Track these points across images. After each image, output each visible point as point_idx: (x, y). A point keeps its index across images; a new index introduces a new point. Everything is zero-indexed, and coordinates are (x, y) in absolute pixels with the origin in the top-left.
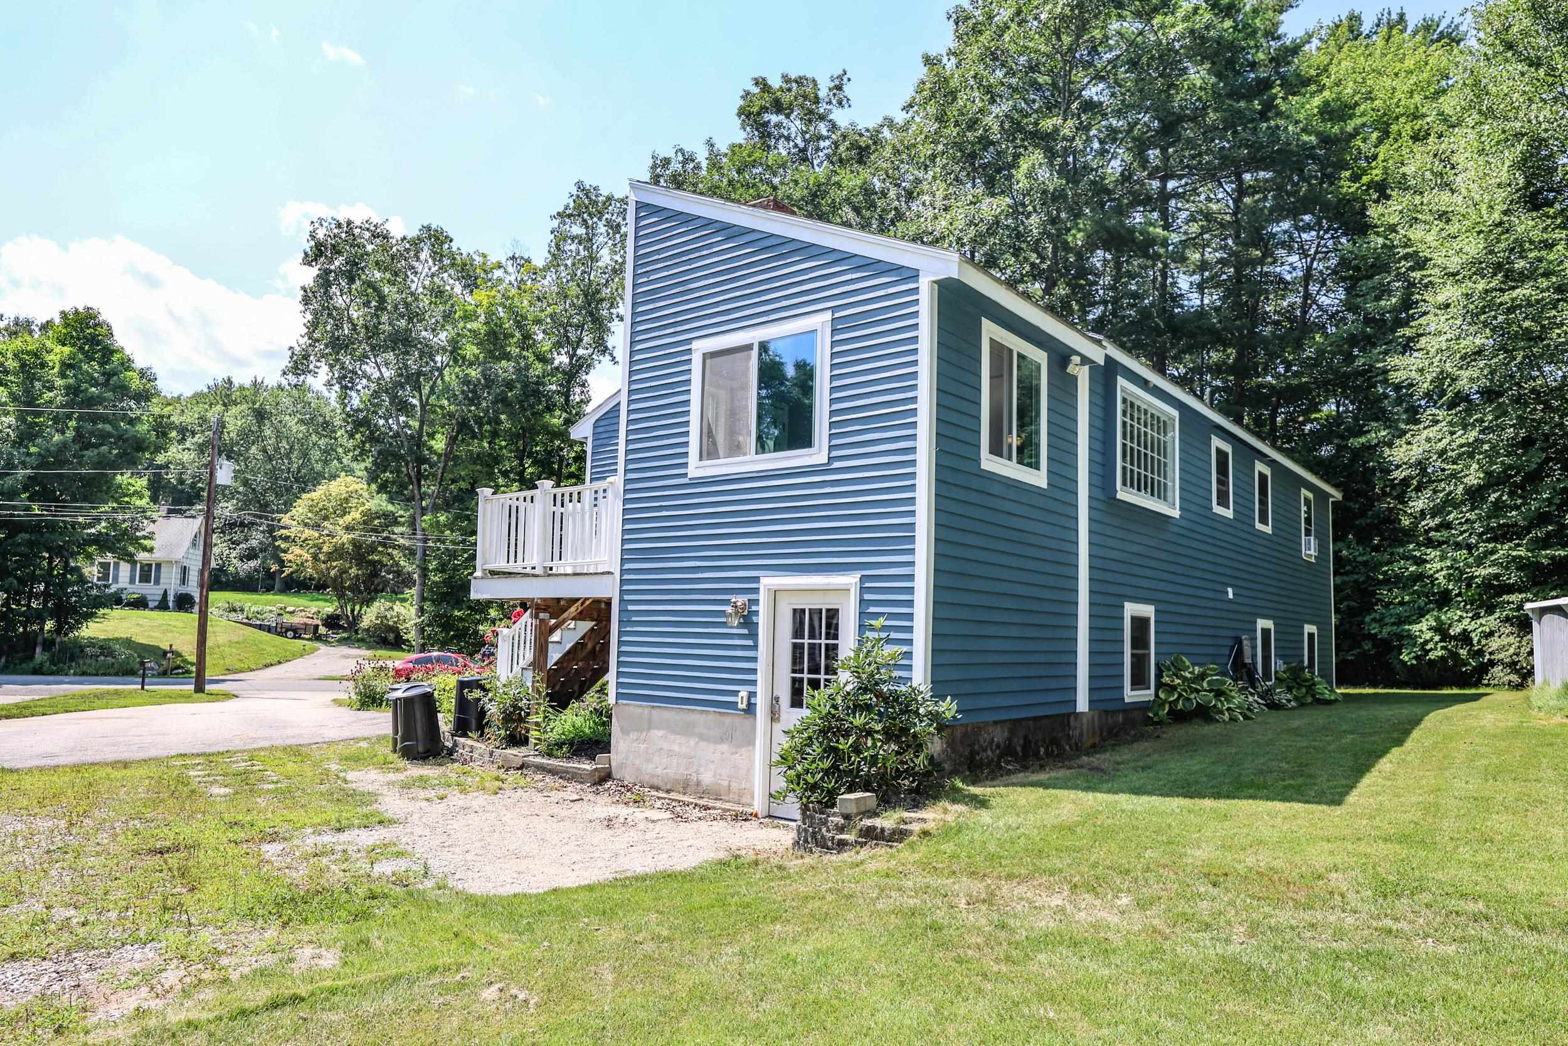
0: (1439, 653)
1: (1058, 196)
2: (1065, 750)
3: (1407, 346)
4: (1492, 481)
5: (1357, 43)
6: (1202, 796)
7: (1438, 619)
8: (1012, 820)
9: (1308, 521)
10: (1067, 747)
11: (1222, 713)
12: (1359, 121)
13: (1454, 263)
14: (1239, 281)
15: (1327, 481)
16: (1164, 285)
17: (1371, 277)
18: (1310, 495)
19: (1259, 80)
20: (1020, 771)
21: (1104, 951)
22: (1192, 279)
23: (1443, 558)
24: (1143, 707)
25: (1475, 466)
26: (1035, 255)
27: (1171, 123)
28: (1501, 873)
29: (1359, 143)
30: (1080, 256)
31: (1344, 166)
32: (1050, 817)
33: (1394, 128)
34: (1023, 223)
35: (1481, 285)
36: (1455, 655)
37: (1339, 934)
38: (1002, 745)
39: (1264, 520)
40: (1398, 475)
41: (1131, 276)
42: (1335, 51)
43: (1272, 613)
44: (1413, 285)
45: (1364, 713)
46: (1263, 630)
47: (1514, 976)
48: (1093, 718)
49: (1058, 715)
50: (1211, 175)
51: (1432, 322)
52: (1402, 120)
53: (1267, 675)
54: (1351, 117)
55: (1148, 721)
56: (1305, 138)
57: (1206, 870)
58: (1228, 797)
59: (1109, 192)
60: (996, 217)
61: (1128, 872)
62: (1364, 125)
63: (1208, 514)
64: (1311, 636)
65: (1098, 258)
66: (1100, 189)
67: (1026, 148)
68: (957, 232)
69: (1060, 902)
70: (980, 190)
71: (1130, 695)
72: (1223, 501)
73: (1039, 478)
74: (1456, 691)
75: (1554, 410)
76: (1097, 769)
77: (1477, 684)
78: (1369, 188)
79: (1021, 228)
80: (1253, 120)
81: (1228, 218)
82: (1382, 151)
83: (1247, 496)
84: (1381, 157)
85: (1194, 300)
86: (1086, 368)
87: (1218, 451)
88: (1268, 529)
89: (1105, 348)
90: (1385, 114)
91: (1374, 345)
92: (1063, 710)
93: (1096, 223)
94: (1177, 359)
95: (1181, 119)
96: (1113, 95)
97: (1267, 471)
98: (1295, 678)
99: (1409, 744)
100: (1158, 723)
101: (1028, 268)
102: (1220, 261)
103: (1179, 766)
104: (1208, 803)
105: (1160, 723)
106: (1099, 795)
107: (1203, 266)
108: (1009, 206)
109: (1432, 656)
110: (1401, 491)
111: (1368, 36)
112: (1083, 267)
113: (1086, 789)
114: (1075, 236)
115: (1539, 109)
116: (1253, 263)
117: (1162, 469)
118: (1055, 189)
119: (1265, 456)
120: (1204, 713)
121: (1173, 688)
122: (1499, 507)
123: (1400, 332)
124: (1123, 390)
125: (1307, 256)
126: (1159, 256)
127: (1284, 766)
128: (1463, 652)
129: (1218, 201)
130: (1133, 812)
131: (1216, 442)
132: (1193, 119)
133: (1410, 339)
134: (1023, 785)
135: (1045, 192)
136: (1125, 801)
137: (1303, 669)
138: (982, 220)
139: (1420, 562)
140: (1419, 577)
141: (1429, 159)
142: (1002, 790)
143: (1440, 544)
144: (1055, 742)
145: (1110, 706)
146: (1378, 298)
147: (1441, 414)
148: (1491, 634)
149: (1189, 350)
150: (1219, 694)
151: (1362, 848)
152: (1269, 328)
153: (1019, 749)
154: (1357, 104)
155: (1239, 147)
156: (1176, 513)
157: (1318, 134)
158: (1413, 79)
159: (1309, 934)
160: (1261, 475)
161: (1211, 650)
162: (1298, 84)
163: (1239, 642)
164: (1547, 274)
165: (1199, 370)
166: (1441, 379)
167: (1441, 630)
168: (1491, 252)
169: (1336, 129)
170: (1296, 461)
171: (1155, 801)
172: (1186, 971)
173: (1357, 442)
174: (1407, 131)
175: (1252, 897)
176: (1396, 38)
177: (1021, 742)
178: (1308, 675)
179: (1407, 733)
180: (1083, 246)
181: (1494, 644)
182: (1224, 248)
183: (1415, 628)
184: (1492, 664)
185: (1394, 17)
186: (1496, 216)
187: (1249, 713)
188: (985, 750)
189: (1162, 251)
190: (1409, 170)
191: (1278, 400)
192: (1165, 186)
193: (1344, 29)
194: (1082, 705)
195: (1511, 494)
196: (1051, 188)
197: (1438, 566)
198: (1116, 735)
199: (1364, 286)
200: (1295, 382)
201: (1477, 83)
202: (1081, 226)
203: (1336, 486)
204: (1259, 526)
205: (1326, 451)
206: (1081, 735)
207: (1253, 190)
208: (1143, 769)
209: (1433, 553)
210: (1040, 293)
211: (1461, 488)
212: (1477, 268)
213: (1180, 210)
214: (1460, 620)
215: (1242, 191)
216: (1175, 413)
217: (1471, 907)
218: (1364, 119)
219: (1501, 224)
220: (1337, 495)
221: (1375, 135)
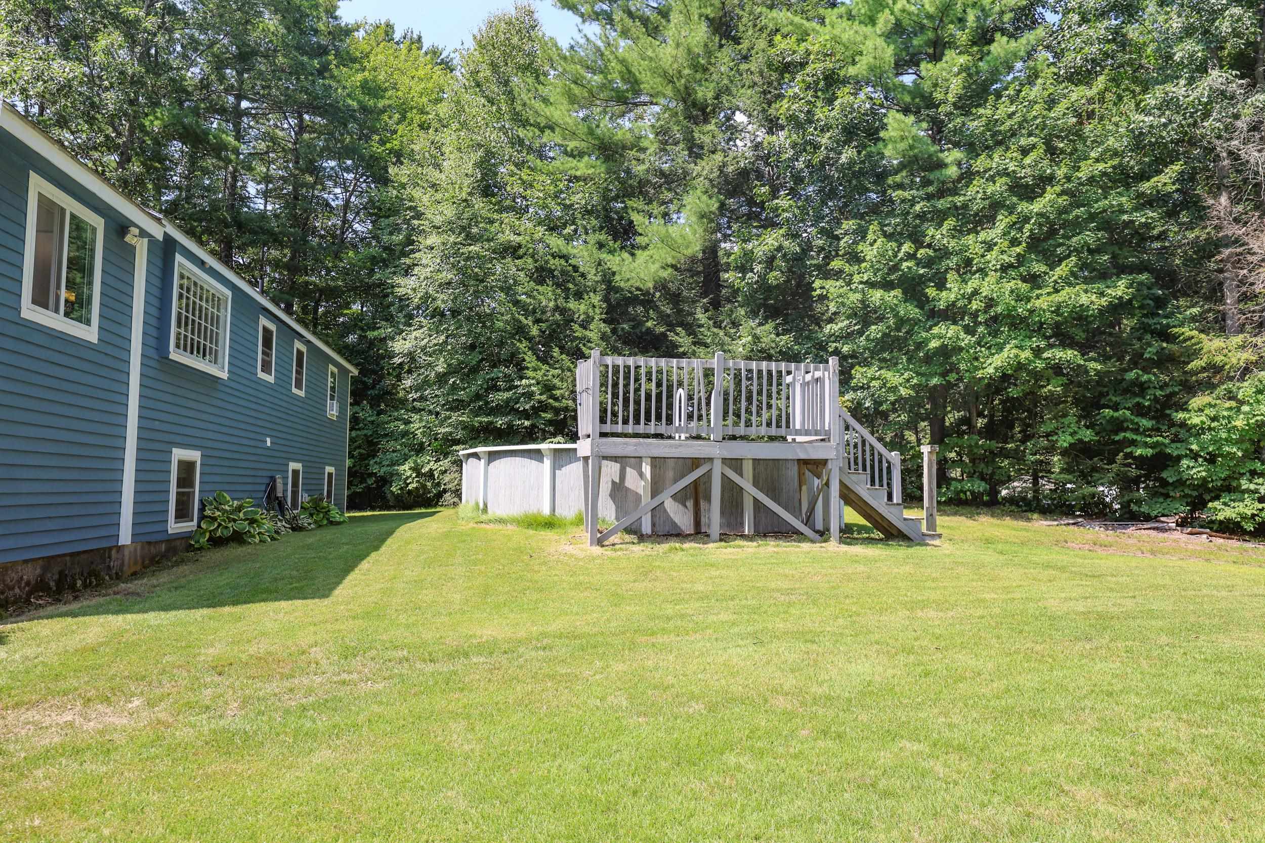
0: (415, 485)
1: (136, 82)
2: (104, 579)
3: (407, 272)
4: (452, 371)
5: (389, 45)
6: (222, 604)
7: (415, 462)
8: (30, 652)
9: (333, 389)
10: (107, 578)
11: (254, 536)
12: (387, 102)
13: (438, 220)
14: (296, 198)
15: (349, 361)
16: (233, 186)
17: (388, 217)
18: (336, 370)
19: (320, 46)
20: (51, 604)
21: (106, 750)
22: (259, 187)
23: (421, 420)
24: (186, 537)
25: (442, 359)
26: (111, 129)
27: (247, 53)
28: (421, 629)
29: (386, 118)
30: (157, 142)
31: (376, 132)
32: (73, 642)
33: (409, 115)
34: (99, 95)
35: (452, 239)
36: (424, 486)
37: (310, 691)
38: (33, 582)
39: (299, 386)
40: (397, 360)
41: (205, 171)
42: (374, 44)
43: (300, 457)
44: (413, 229)
45: (359, 529)
46: (294, 471)
47: (415, 695)
48: (135, 550)
49: (98, 550)
50: (278, 107)
51: (424, 258)
52: (415, 111)
53: (294, 505)
54: (382, 97)
55: (190, 549)
56: (350, 102)
57: (214, 664)
58: (245, 602)
59: (188, 94)
60: (69, 80)
61: (143, 678)
62: (389, 106)
63: (253, 378)
64: (330, 475)
65: (176, 148)
66: (179, 90)
67: (105, 26)
68: (22, 82)
69: (70, 718)
70: (53, 49)
71: (174, 527)
72: (266, 368)
73: (90, 333)
74: (423, 510)
75: (488, 328)
76: (133, 594)
77: (436, 505)
78: (390, 153)
79: (96, 99)
80: (312, 74)
81: (290, 145)
82: (400, 128)
83: (286, 366)
84: (399, 133)
85: (259, 204)
86: (146, 240)
87: (265, 328)
88: (302, 393)
89: (164, 226)
90: (404, 103)
91: (387, 266)
92: (105, 544)
93: (174, 116)
94: (242, 249)
95: (255, 53)
96: (195, 9)
97: (304, 349)
98: (316, 508)
99: (383, 549)
100: (199, 549)
101: (102, 139)
102: (282, 178)
103: (208, 582)
104: (227, 609)
105: (201, 549)
106: (129, 616)
107: (267, 179)
108: (84, 74)
109: (410, 487)
110: (399, 372)
111: (397, 43)
112: (159, 153)
113: (117, 612)
114: (152, 122)
115: (491, 133)
116: (305, 185)
117: (215, 338)
118: (134, 75)
119: (303, 337)
120: (238, 538)
121: (214, 519)
122: (454, 387)
123: (403, 260)
124: (180, 265)
125: (347, 191)
126: (230, 161)
127: (295, 573)
128: (429, 484)
129: (283, 129)
130: (158, 626)
131: (264, 321)
132: (266, 57)
133: (409, 267)
134: (48, 617)
135: (122, 73)
136: (153, 618)
137: (322, 500)
138: (52, 79)
139: (407, 422)
140: (405, 434)
141: (428, 144)
142: (25, 625)
143: (420, 410)
144: (94, 574)
145: (153, 538)
146: (391, 234)
147: (425, 322)
148: (445, 471)
149: (253, 243)
150: (252, 521)
151: (337, 627)
152: (317, 240)
153: (52, 584)
154: (386, 90)
155: (301, 92)
156: (224, 375)
157: (359, 102)
158: (423, 85)
159: (287, 697)
160: (299, 351)
161: (249, 488)
162: (348, 60)
163: (273, 479)
164: (488, 240)
165: (260, 263)
166: (426, 297)
167: (416, 469)
168: (459, 218)
169: (371, 103)
170: (327, 343)
171: (181, 614)
172: (179, 750)
173: (371, 334)
174: (417, 119)
175: (248, 678)
176: (414, 52)
177: (56, 577)
178: (325, 504)
179: (383, 541)
180: (159, 133)
181: (447, 478)
182: (286, 168)
183: (402, 468)
184: (445, 491)
185: (415, 36)
186: (464, 195)
187: (275, 536)
188: (13, 588)
189: (233, 157)
190: (416, 148)
191: (320, 296)
192: (239, 104)
193: (381, 32)
194: (125, 537)
195: (462, 380)
196: (130, 72)
197: (417, 425)
198: (158, 562)
199: (384, 222)
200: (332, 283)
201: (458, 102)
202: (159, 115)
203: (356, 365)
204: (295, 390)
205: (352, 338)
206: (123, 564)
207: (312, 129)
208: (176, 588)
209: (416, 417)
210: (114, 165)
211: (433, 375)
212: (450, 227)
213: (251, 127)
214: (429, 463)
215: (302, 128)
216: (229, 293)
217: (400, 654)
218: (390, 102)
219: (466, 200)
220: (355, 372)
221: (397, 116)
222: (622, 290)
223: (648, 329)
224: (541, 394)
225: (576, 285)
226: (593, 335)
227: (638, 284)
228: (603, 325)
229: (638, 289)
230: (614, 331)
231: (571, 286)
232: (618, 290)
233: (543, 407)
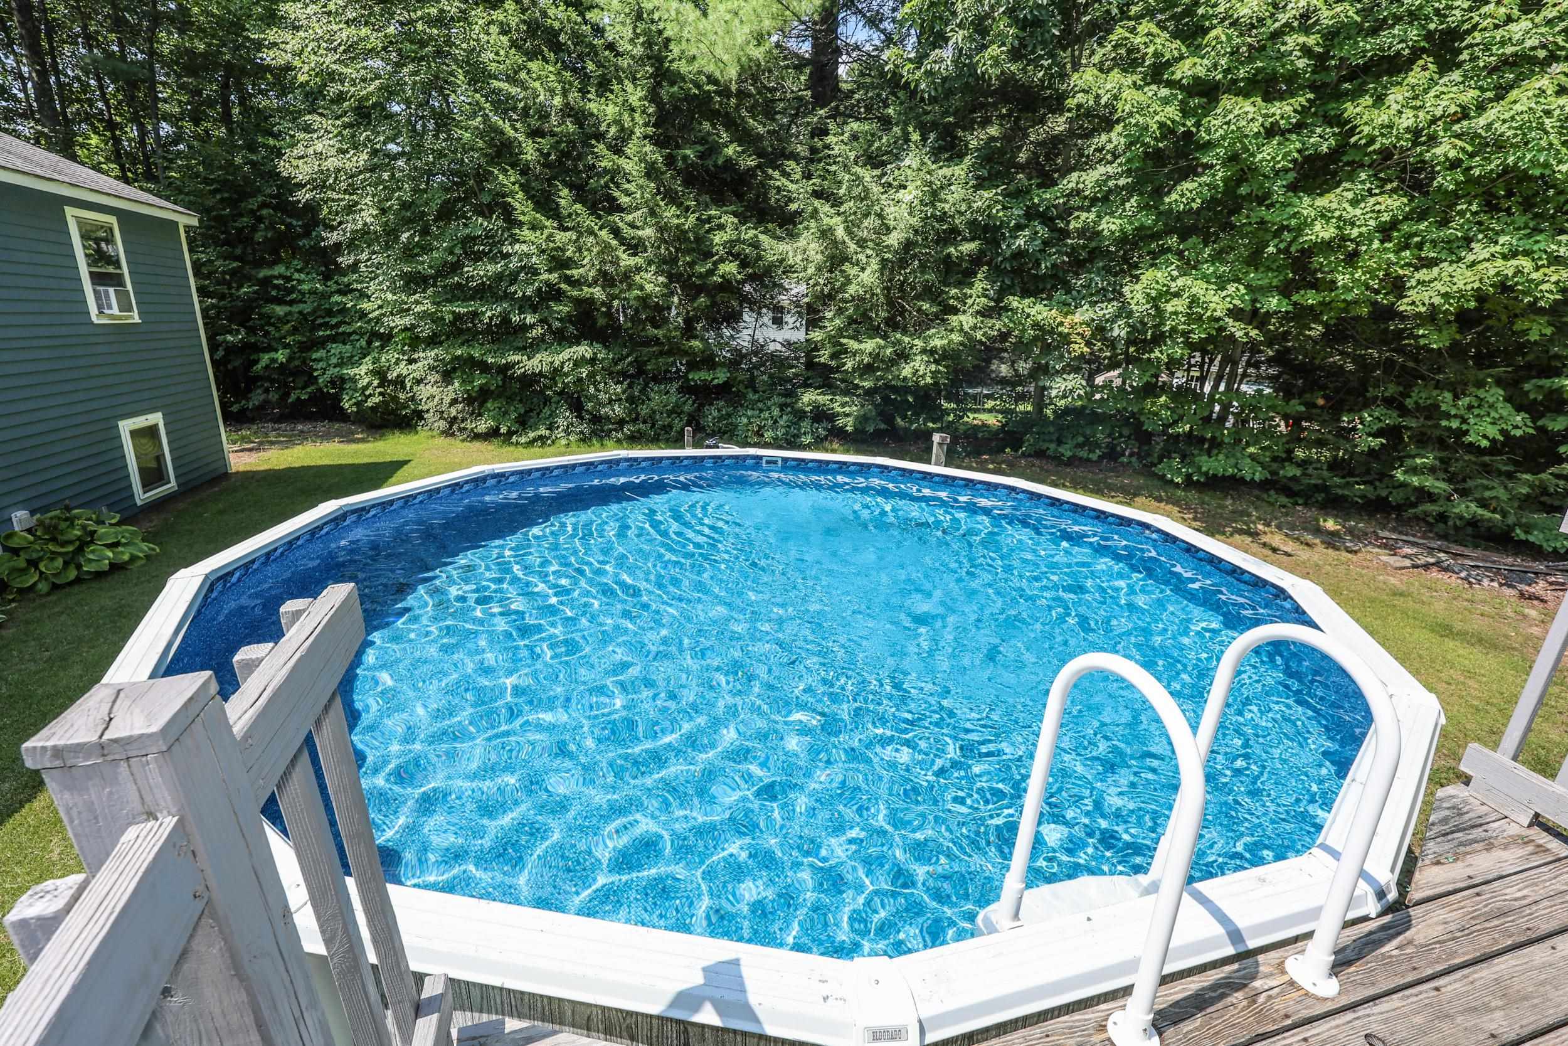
0: (377, 399)
7: (377, 361)
9: (104, 260)
18: (107, 220)
36: (395, 399)
109: (370, 403)
128: (402, 397)
148: (420, 381)
167: (380, 374)
181: (422, 392)
183: (356, 371)
214: (397, 363)
222: (683, 79)
223: (729, 160)
224: (550, 271)
225: (600, 65)
226: (630, 166)
227: (711, 68)
228: (648, 148)
229: (711, 80)
230: (670, 160)
231: (590, 66)
232: (675, 78)
233: (552, 294)
